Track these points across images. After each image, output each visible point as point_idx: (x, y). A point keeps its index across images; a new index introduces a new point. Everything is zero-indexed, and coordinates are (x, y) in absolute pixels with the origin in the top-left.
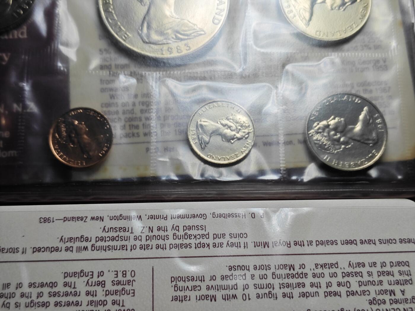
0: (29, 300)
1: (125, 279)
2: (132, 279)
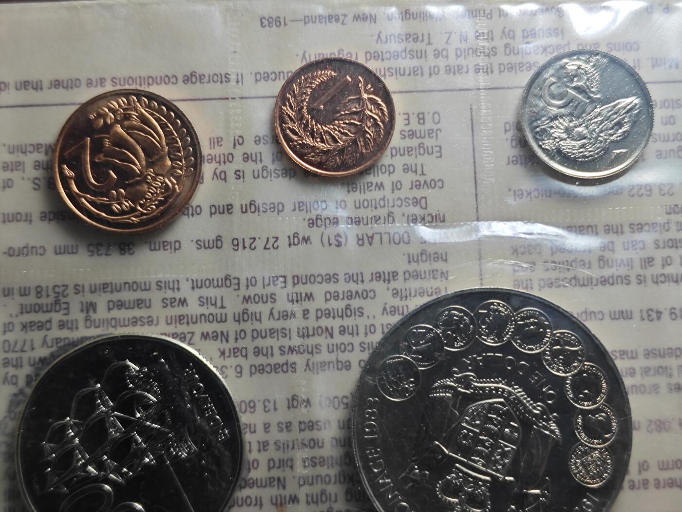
0: (259, 166)
1: (422, 127)
2: (435, 127)
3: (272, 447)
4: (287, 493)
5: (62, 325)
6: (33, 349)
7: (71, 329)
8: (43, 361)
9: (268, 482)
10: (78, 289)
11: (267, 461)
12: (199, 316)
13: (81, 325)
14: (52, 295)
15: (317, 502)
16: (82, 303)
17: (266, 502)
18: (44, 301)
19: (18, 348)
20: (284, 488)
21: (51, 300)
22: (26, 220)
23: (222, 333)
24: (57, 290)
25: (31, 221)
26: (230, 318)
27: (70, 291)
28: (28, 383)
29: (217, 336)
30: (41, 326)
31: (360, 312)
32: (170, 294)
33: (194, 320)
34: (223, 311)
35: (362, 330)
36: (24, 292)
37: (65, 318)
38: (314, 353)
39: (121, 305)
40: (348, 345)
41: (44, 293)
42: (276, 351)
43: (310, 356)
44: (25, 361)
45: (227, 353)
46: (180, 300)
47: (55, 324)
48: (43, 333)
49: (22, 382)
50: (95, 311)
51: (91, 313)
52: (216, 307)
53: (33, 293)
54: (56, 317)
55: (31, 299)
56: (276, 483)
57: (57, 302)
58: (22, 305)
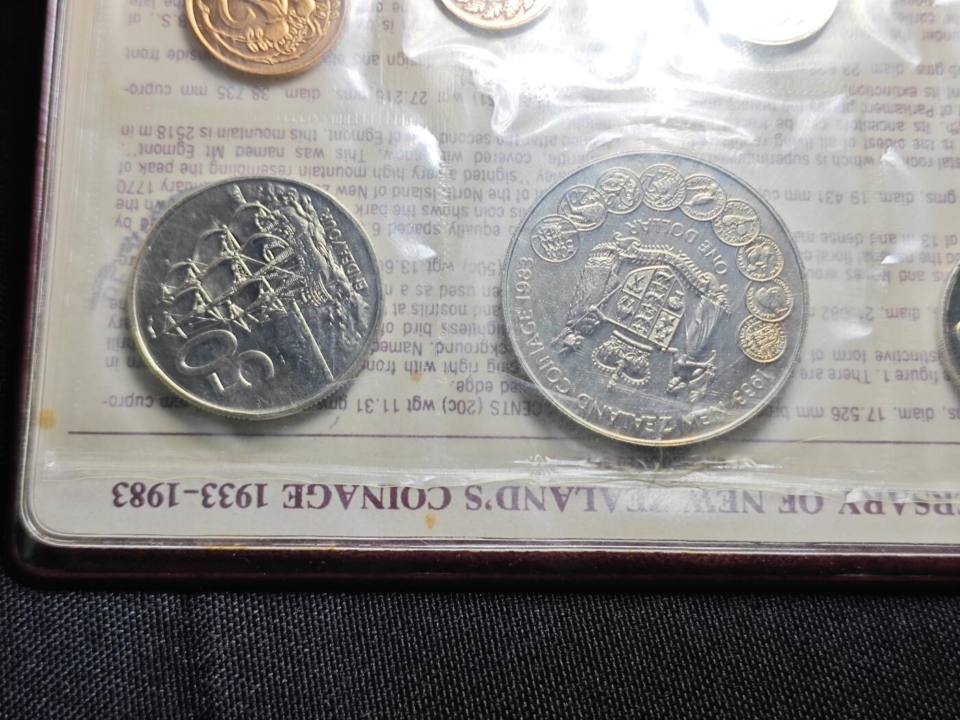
3: (408, 309)
4: (424, 359)
5: (184, 168)
6: (150, 191)
7: (194, 173)
8: (161, 204)
9: (404, 347)
10: (204, 132)
11: (403, 326)
12: (335, 169)
13: (206, 169)
14: (176, 136)
15: (455, 372)
16: (208, 147)
17: (400, 367)
18: (166, 141)
19: (134, 189)
20: (420, 353)
21: (174, 141)
22: (152, 57)
23: (360, 188)
24: (181, 131)
25: (157, 58)
26: (370, 173)
27: (196, 133)
28: (143, 227)
29: (354, 191)
30: (161, 168)
31: (513, 176)
32: (305, 144)
33: (330, 172)
34: (362, 165)
35: (513, 196)
36: (145, 132)
37: (188, 162)
38: (460, 216)
39: (251, 151)
40: (498, 209)
41: (167, 134)
42: (419, 212)
43: (455, 219)
44: (141, 204)
45: (365, 210)
46: (316, 150)
47: (177, 167)
48: (164, 175)
49: (136, 226)
50: (222, 156)
51: (217, 157)
52: (355, 161)
53: (155, 132)
54: (178, 159)
55: (153, 140)
56: (411, 348)
57: (180, 144)
58: (141, 145)
